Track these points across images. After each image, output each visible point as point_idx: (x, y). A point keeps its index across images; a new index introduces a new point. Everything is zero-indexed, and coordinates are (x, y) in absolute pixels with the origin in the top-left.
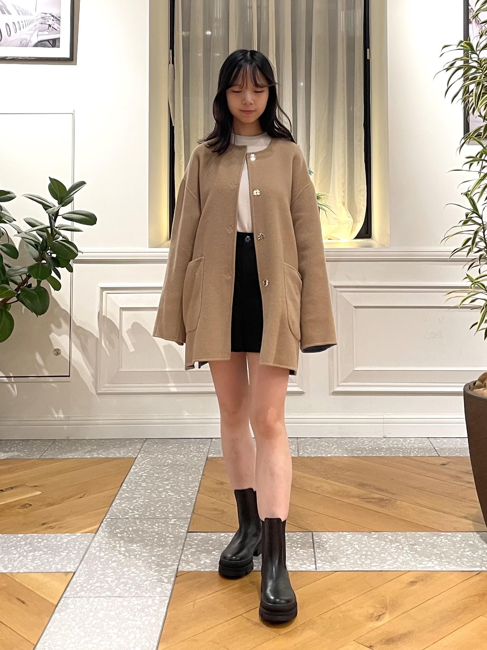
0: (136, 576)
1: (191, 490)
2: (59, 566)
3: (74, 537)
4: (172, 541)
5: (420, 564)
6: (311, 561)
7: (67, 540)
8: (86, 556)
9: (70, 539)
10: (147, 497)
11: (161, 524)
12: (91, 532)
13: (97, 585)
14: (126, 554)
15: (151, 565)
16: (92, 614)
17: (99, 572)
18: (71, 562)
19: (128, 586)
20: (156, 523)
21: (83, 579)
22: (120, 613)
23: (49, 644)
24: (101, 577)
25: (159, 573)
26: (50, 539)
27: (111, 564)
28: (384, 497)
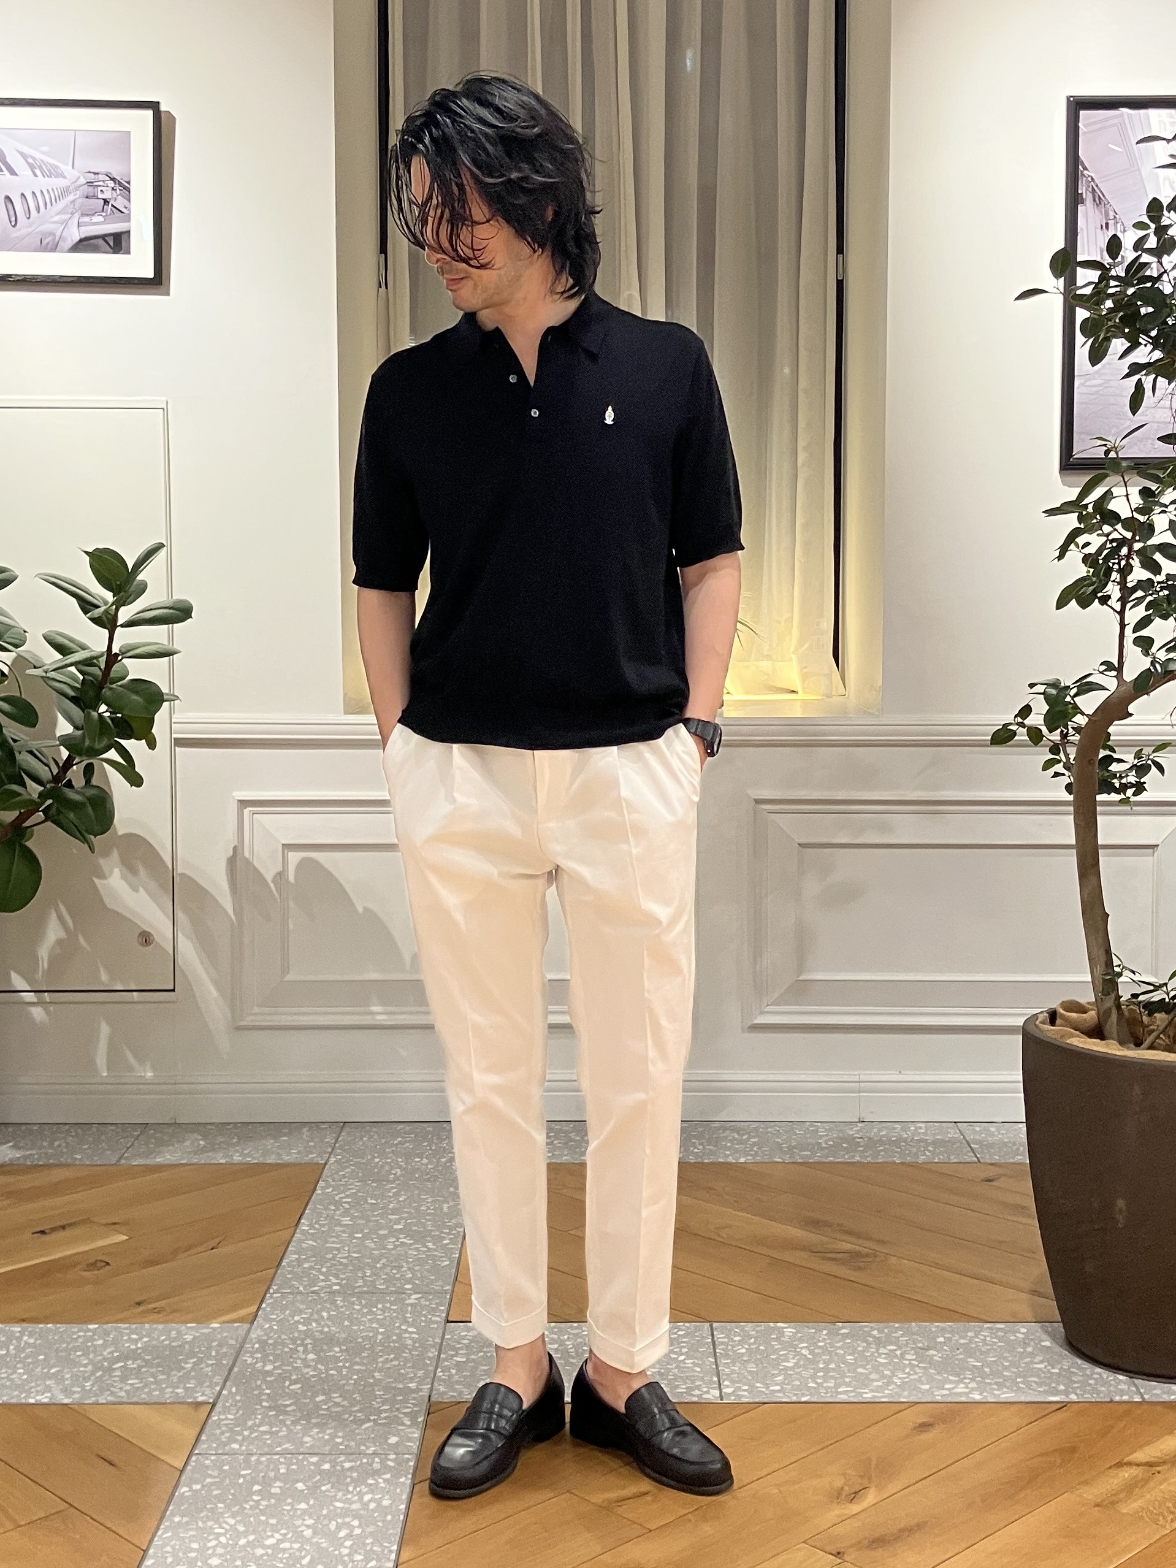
0: (344, 1412)
1: (448, 1234)
2: (180, 1391)
3: (205, 1331)
4: (415, 1341)
5: (940, 1389)
6: (710, 1382)
7: (191, 1337)
8: (236, 1369)
9: (197, 1334)
10: (354, 1247)
11: (388, 1305)
12: (241, 1320)
13: (262, 1429)
14: (319, 1366)
15: (373, 1390)
16: (256, 1488)
17: (265, 1404)
18: (204, 1382)
19: (328, 1432)
20: (378, 1301)
21: (232, 1417)
22: (316, 1486)
23: (173, 1547)
24: (271, 1413)
25: (392, 1405)
26: (155, 1335)
27: (288, 1387)
28: (861, 1249)
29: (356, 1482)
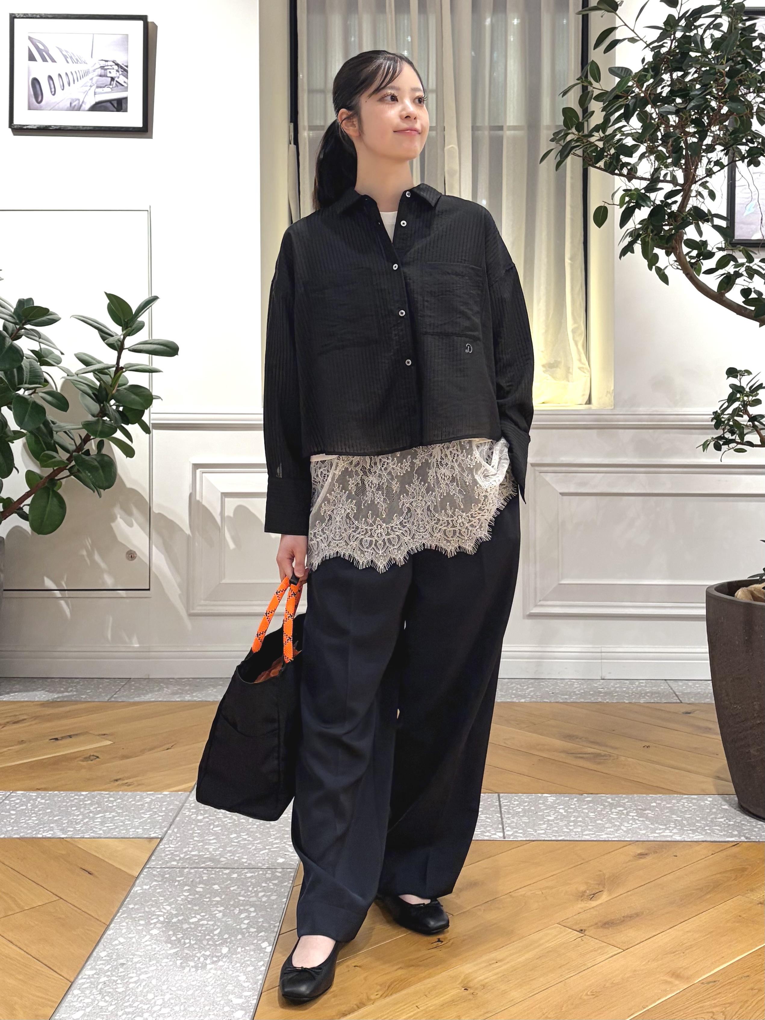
0: (249, 844)
2: (140, 831)
3: (160, 796)
5: (652, 833)
6: (497, 828)
7: (150, 799)
8: (178, 819)
9: (154, 798)
12: (184, 790)
13: (193, 853)
14: (234, 817)
16: (187, 888)
17: (196, 839)
18: (156, 826)
19: (238, 855)
21: (173, 846)
22: (228, 887)
23: (127, 923)
24: (199, 844)
25: (281, 840)
26: (126, 798)
27: (212, 829)
28: (602, 752)
29: (254, 885)
